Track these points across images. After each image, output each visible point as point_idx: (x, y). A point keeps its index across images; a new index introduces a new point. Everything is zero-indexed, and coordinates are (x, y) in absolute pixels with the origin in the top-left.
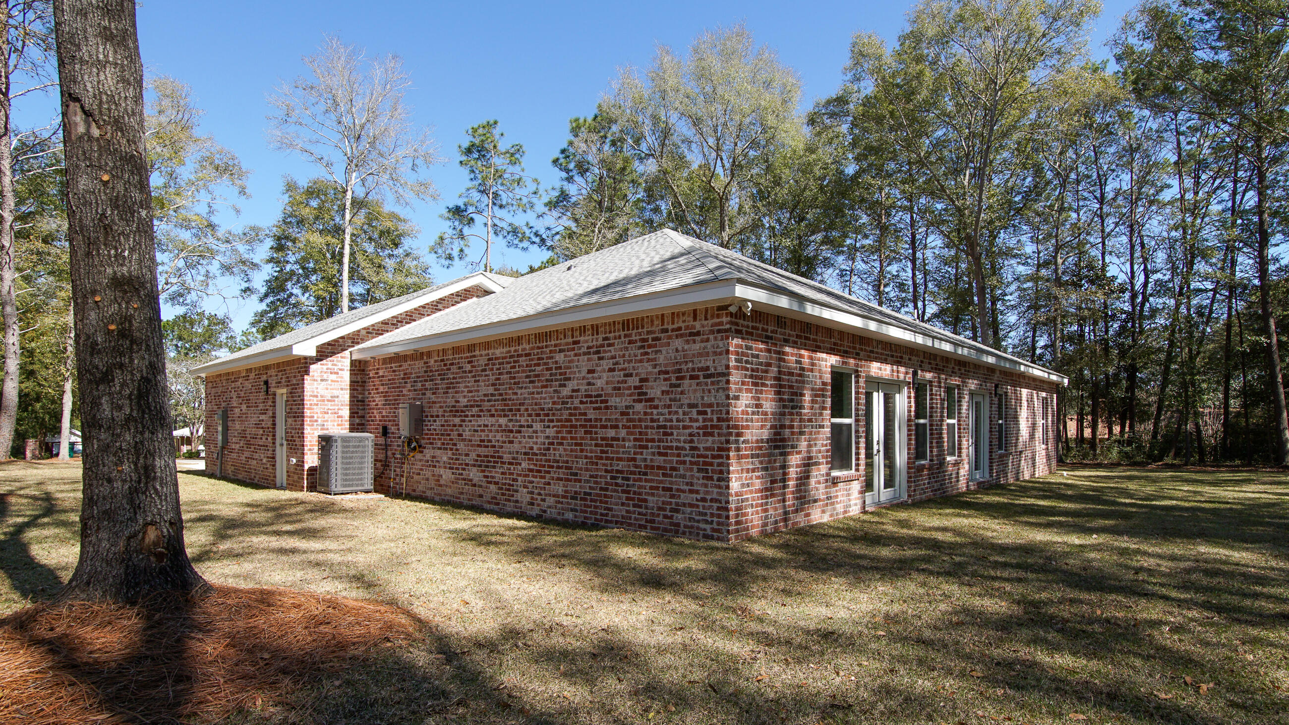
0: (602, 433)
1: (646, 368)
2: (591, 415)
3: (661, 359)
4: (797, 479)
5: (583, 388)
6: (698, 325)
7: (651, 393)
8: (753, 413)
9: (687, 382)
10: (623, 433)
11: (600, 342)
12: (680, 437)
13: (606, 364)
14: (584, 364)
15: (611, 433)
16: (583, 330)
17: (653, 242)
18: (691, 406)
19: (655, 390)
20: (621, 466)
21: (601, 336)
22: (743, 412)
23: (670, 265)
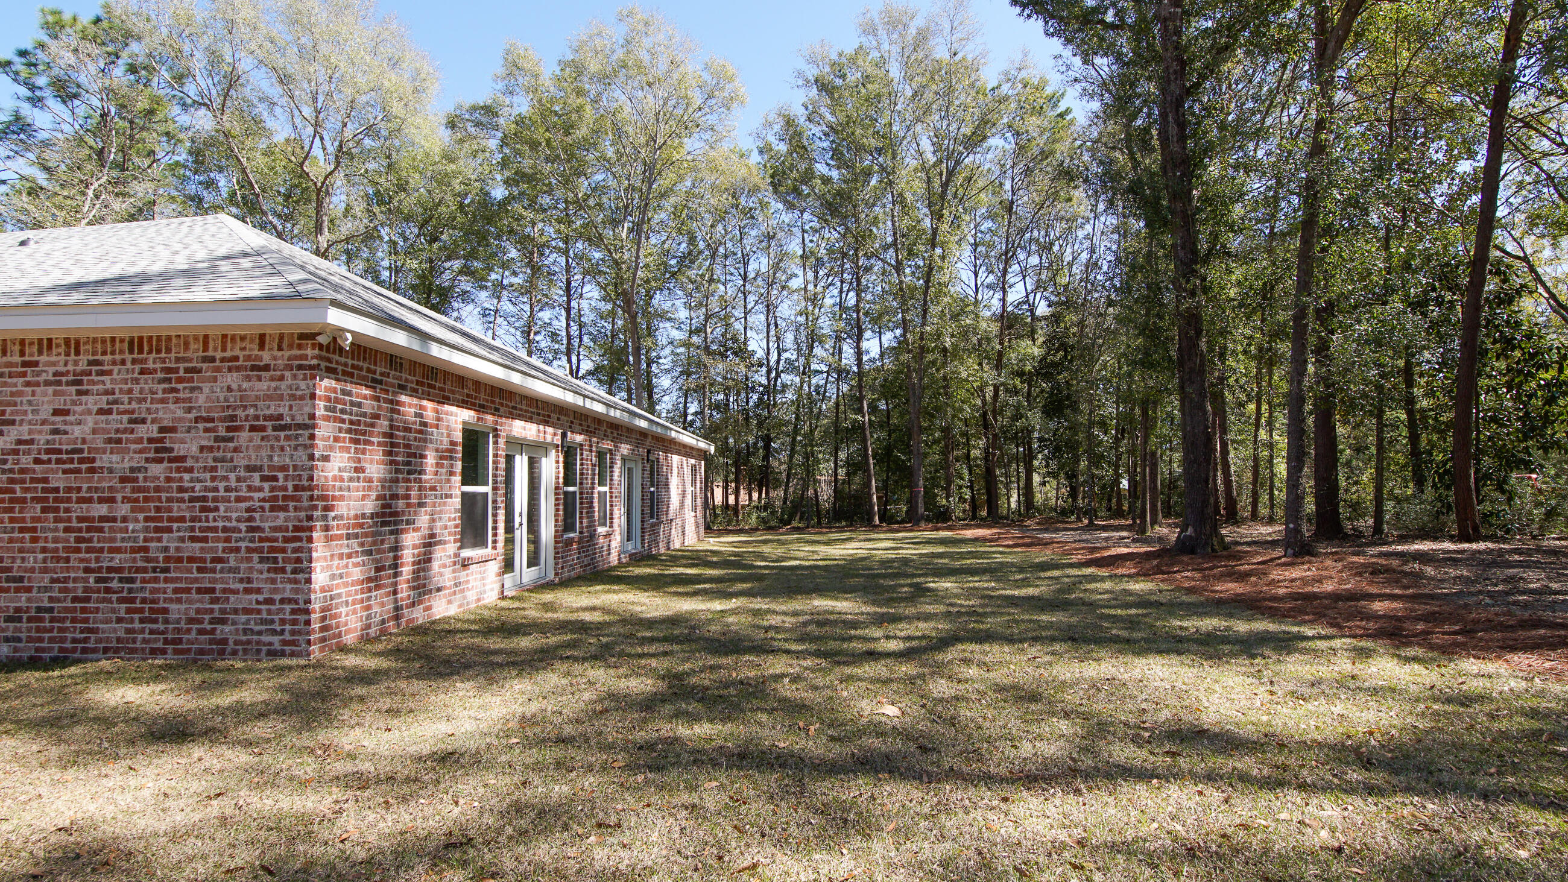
0: (79, 510)
1: (173, 412)
2: (58, 481)
3: (201, 400)
4: (414, 564)
5: (42, 438)
6: (266, 357)
7: (180, 450)
8: (351, 479)
9: (245, 435)
10: (124, 509)
11: (83, 366)
12: (230, 513)
13: (92, 402)
14: (46, 400)
15: (103, 510)
16: (46, 344)
17: (198, 230)
18: (249, 469)
19: (188, 445)
20: (117, 560)
21: (84, 359)
22: (335, 479)
23: (225, 266)
